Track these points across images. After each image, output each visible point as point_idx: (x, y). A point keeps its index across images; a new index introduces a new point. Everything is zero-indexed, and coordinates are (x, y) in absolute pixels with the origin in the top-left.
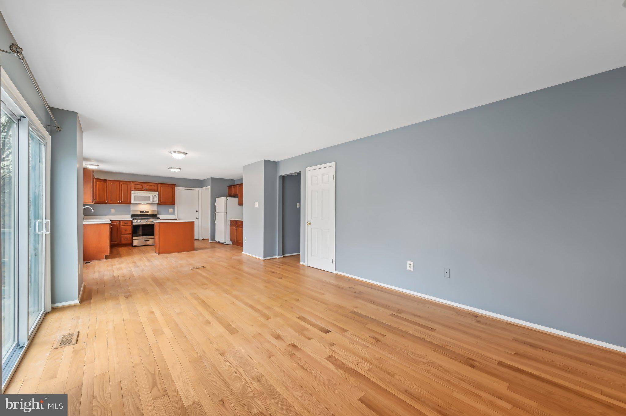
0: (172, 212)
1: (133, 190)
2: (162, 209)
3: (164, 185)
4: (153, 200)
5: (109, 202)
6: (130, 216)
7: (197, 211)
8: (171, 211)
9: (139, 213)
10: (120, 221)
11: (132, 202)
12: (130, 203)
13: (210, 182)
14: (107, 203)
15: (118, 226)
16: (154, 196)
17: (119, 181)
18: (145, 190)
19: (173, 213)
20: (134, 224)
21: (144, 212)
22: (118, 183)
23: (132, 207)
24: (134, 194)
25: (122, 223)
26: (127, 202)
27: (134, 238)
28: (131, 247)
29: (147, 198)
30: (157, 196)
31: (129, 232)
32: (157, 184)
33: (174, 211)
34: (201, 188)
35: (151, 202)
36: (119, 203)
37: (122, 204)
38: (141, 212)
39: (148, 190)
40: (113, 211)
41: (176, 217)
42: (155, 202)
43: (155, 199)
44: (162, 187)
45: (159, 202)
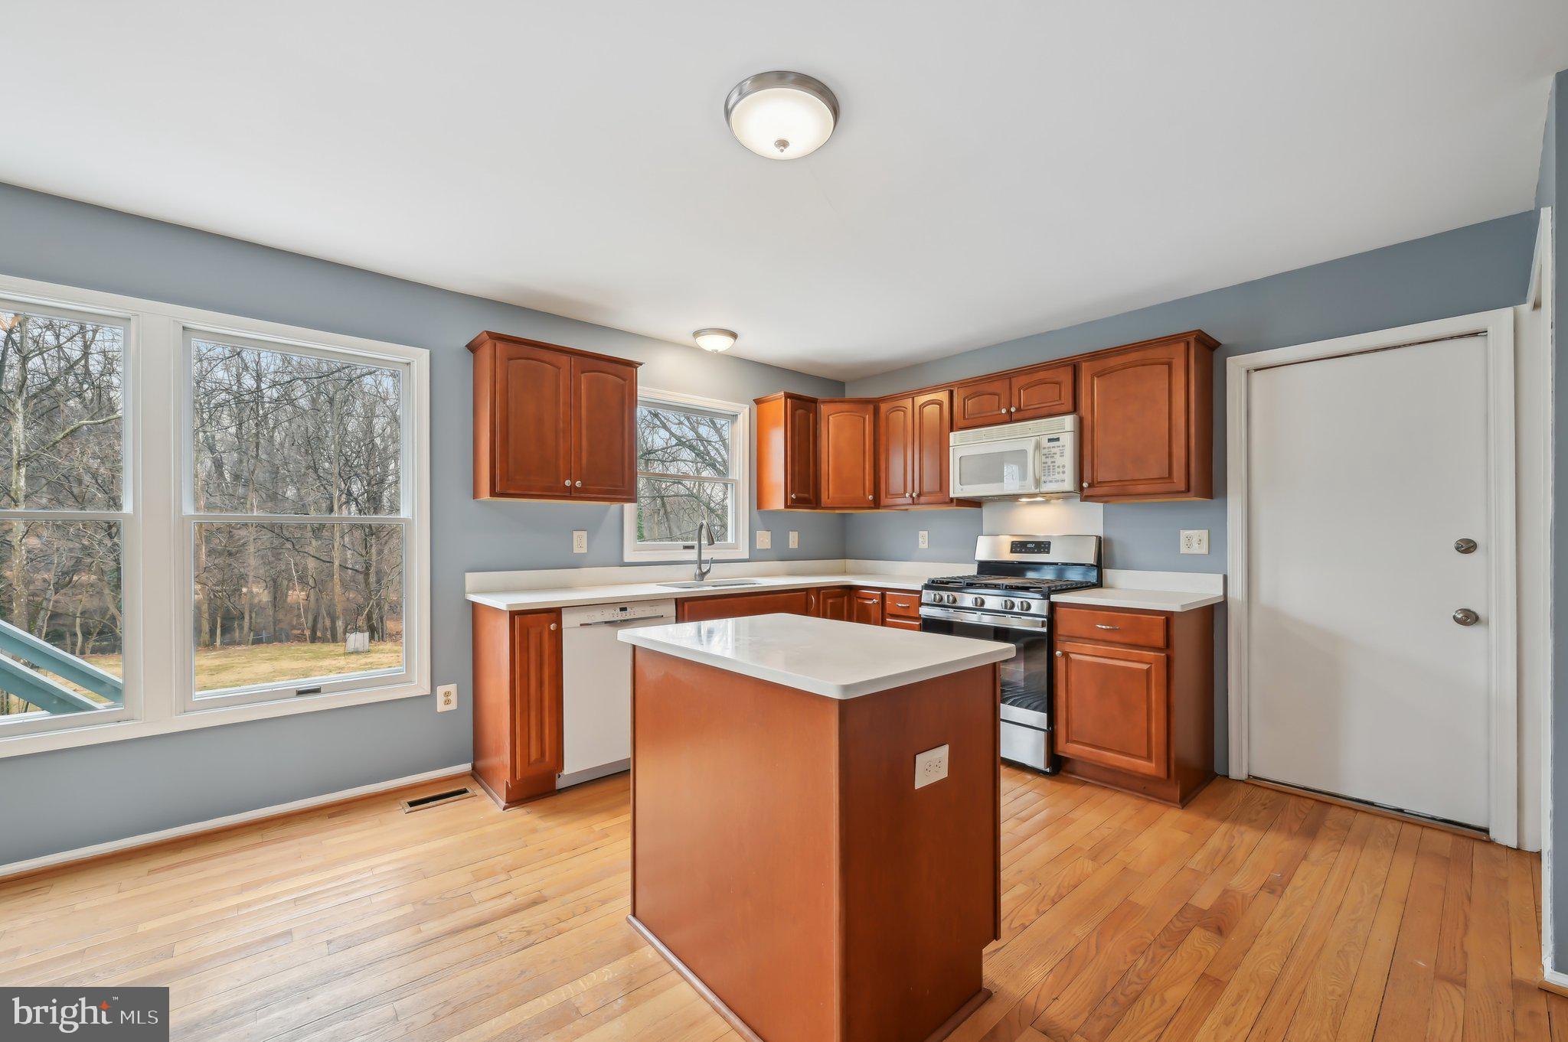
0: (1206, 549)
1: (957, 429)
2: (1126, 523)
4: (1045, 470)
8: (1194, 541)
9: (1007, 555)
14: (874, 506)
18: (1008, 419)
19: (1213, 560)
21: (1031, 551)
22: (910, 402)
23: (989, 522)
24: (959, 447)
26: (941, 492)
30: (1068, 441)
35: (1029, 483)
36: (912, 503)
38: (1017, 546)
39: (1026, 413)
41: (1237, 593)
42: (1051, 481)
43: (1054, 466)
44: (1098, 377)
45: (1080, 478)
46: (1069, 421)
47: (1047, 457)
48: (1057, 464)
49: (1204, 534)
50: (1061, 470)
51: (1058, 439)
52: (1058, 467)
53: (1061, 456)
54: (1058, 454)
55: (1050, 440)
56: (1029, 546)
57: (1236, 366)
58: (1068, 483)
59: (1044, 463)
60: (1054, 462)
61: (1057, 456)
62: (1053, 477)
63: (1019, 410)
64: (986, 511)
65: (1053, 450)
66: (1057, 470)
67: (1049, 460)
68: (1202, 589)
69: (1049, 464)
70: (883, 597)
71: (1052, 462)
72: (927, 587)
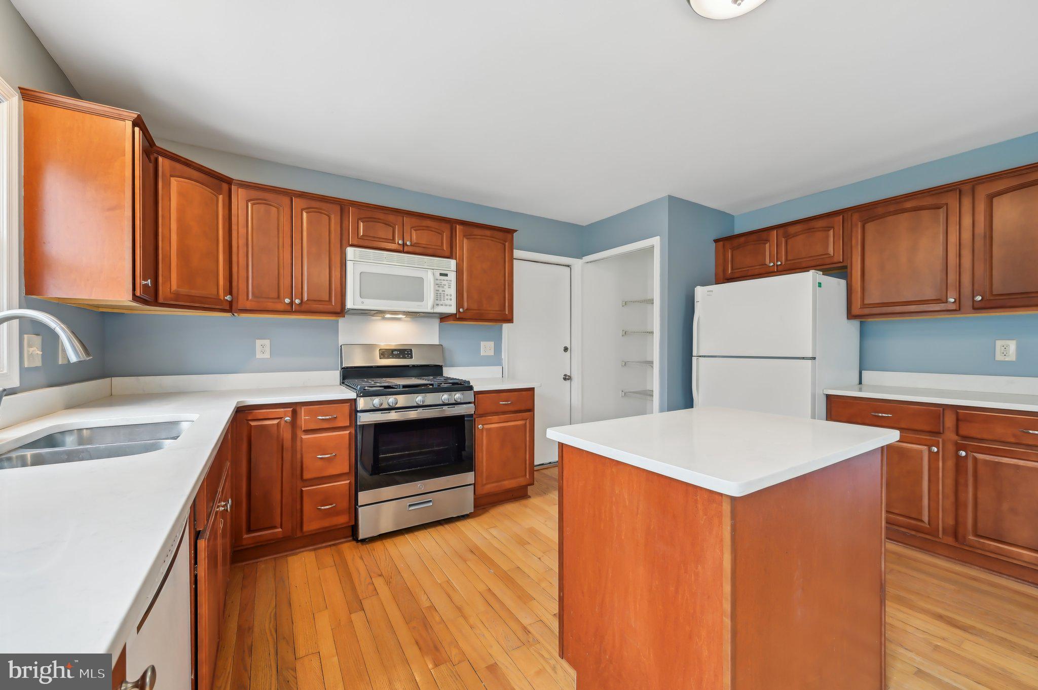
0: (492, 353)
1: (352, 245)
3: (477, 231)
4: (438, 296)
5: (242, 303)
6: (336, 375)
7: (566, 349)
8: (487, 348)
9: (377, 361)
10: (294, 408)
11: (349, 305)
12: (341, 311)
13: (663, 219)
14: (230, 308)
15: (287, 435)
16: (441, 277)
17: (290, 194)
18: (402, 249)
19: (495, 360)
20: (365, 419)
21: (396, 357)
22: (286, 200)
24: (358, 262)
25: (304, 417)
26: (327, 304)
27: (364, 497)
28: (348, 548)
29: (415, 289)
30: (452, 276)
31: (342, 466)
32: (451, 223)
33: (498, 349)
34: (580, 256)
35: (427, 305)
36: (290, 310)
38: (386, 354)
40: (263, 349)
42: (442, 305)
43: (444, 294)
44: (467, 239)
46: (453, 263)
47: (439, 287)
48: (446, 293)
49: (492, 344)
50: (449, 297)
51: (446, 275)
52: (447, 295)
53: (449, 288)
54: (447, 285)
55: (441, 275)
56: (395, 353)
58: (454, 308)
59: (437, 290)
60: (444, 291)
61: (446, 287)
62: (443, 302)
63: (411, 244)
64: (355, 322)
65: (444, 283)
66: (446, 297)
67: (441, 289)
69: (441, 291)
71: (443, 291)
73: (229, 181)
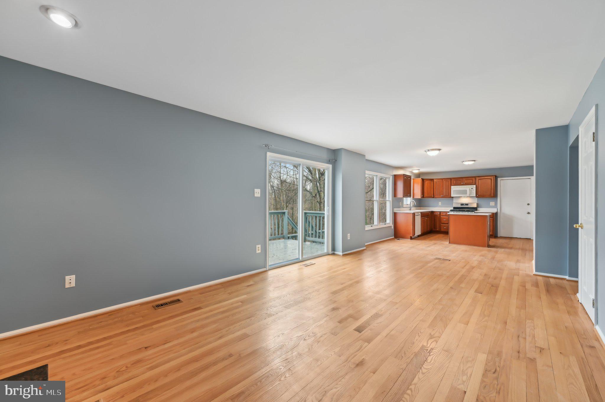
0: (494, 205)
1: (453, 186)
2: (482, 201)
4: (471, 193)
5: (436, 196)
7: (528, 204)
8: (492, 204)
9: (460, 206)
10: (440, 212)
11: (452, 196)
14: (433, 197)
15: (439, 216)
16: (471, 189)
18: (463, 185)
19: (496, 206)
21: (464, 205)
22: (441, 180)
23: (455, 201)
24: (454, 188)
26: (448, 196)
29: (465, 192)
30: (475, 189)
31: (447, 222)
32: (475, 177)
33: (496, 204)
35: (468, 195)
36: (442, 197)
37: (444, 198)
38: (462, 204)
39: (467, 184)
40: (440, 203)
41: (499, 211)
42: (471, 195)
44: (479, 180)
45: (476, 194)
46: (475, 186)
47: (471, 191)
48: (473, 192)
49: (494, 203)
51: (473, 189)
57: (499, 179)
58: (475, 195)
63: (465, 183)
64: (454, 199)
68: (494, 210)
70: (440, 213)
72: (450, 211)
73: (433, 179)
